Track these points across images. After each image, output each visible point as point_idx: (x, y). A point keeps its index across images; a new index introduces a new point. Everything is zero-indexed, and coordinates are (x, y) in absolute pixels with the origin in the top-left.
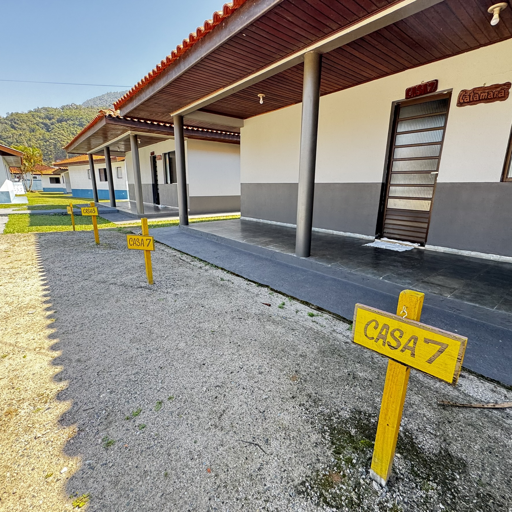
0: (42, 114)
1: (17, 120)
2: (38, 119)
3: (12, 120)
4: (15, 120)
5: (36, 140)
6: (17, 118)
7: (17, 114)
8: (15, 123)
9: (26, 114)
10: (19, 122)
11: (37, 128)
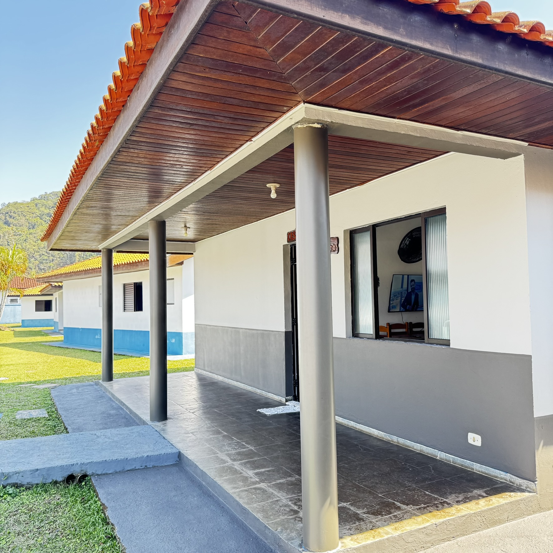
0: (49, 202)
1: (14, 213)
2: (43, 209)
3: (7, 213)
4: (11, 212)
5: (35, 240)
6: (14, 209)
7: (16, 203)
8: (11, 217)
9: (28, 203)
10: (16, 215)
11: (39, 223)
